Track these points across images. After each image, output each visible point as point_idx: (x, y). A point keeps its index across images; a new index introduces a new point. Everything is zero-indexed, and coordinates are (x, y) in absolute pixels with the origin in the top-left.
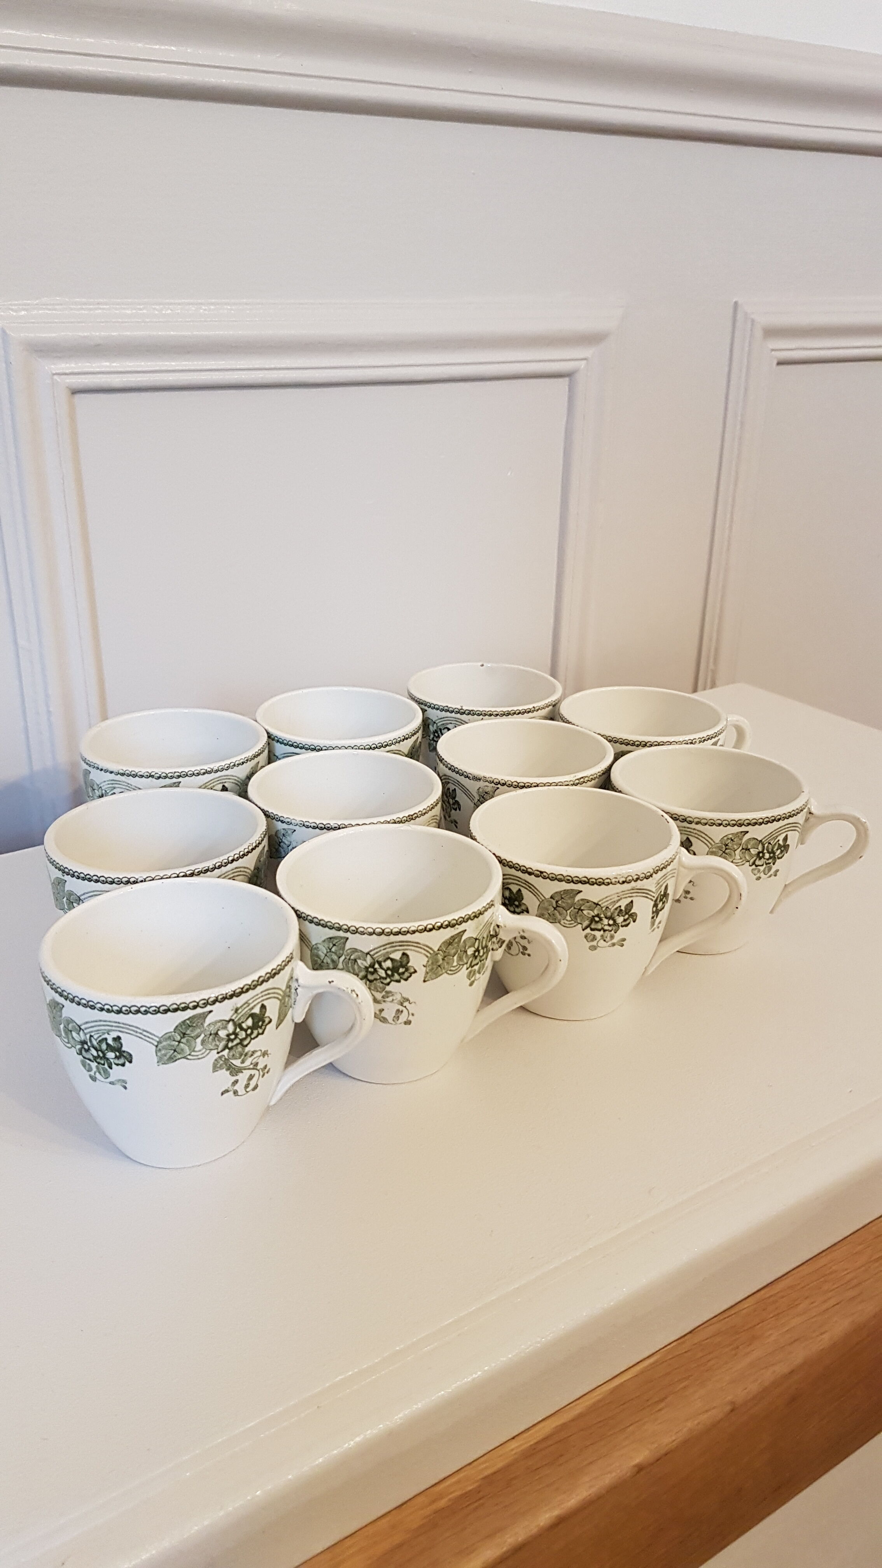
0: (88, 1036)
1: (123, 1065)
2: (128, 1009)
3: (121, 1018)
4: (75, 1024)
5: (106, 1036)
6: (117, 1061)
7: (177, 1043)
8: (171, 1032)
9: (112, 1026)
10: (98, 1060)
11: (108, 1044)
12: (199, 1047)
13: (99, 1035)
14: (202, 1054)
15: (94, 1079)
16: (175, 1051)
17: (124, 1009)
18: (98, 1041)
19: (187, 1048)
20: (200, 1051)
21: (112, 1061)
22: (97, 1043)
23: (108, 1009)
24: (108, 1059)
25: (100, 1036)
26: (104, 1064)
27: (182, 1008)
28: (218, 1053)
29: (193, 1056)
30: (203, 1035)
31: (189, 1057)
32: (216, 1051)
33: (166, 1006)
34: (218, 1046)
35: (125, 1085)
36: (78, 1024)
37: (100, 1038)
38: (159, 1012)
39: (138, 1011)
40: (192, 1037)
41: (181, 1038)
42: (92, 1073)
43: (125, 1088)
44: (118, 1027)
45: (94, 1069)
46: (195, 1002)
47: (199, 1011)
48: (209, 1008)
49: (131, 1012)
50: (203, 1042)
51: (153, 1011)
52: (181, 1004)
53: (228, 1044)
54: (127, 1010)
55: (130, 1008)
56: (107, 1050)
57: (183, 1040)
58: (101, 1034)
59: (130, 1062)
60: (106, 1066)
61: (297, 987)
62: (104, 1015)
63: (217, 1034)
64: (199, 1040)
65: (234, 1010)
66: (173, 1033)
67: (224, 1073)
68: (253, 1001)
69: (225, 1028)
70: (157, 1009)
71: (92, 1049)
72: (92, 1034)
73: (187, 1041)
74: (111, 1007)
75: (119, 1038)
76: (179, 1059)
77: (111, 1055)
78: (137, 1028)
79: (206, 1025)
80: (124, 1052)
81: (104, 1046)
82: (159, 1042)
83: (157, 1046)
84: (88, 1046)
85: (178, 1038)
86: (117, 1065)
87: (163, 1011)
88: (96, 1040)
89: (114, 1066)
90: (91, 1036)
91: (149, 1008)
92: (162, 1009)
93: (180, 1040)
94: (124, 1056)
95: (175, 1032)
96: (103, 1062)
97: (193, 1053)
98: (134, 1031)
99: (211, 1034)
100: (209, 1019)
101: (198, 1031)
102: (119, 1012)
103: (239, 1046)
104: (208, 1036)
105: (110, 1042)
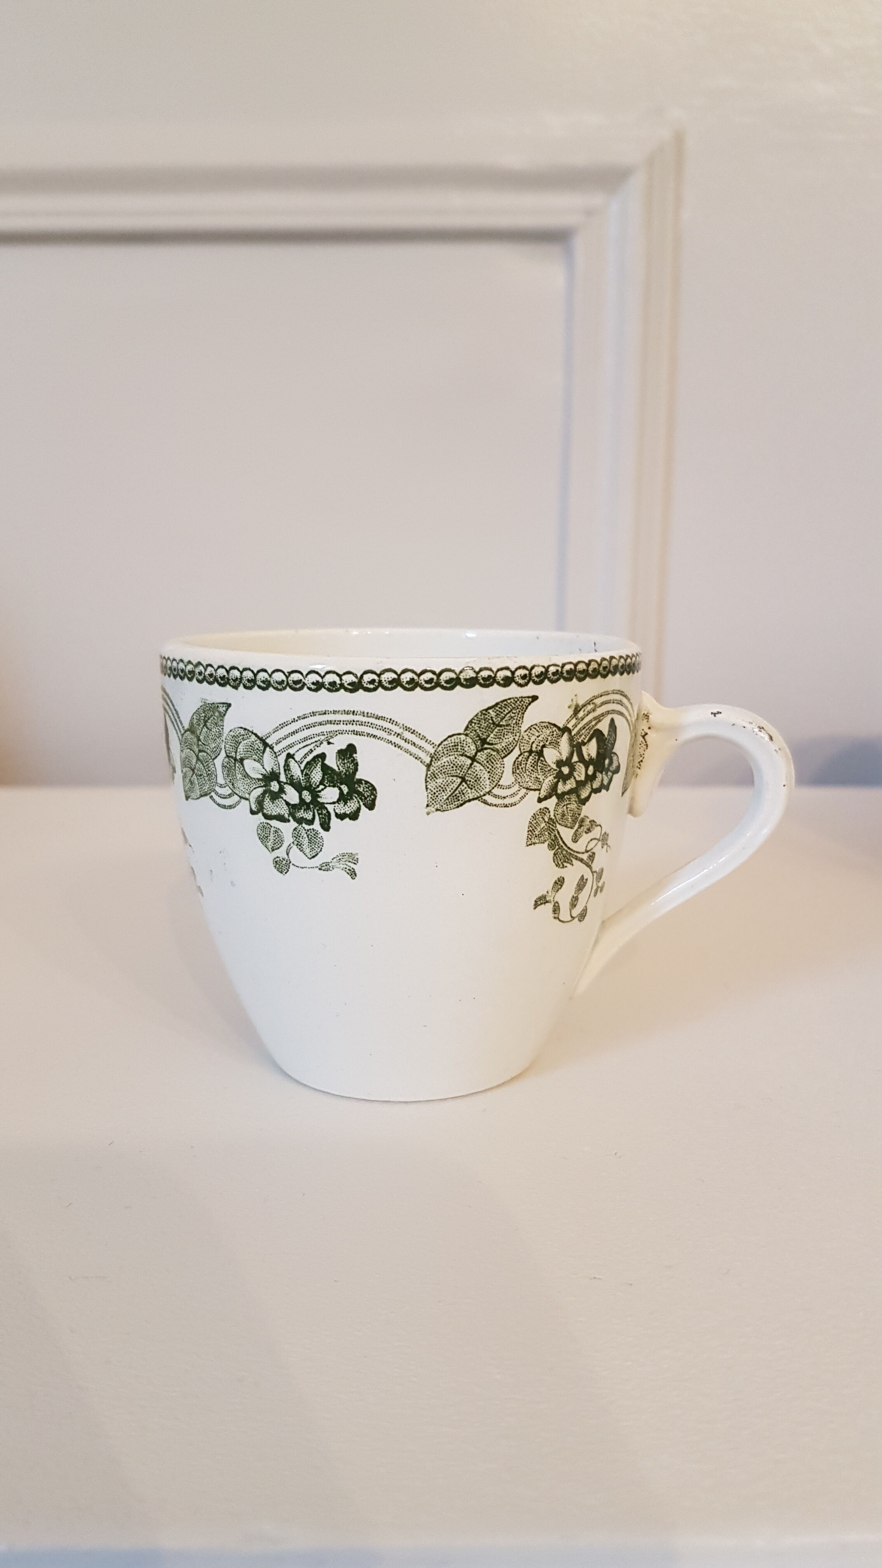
0: (282, 759)
1: (354, 816)
2: (375, 677)
3: (361, 700)
4: (253, 738)
5: (324, 748)
6: (341, 809)
7: (469, 762)
8: (459, 734)
9: (338, 722)
10: (301, 814)
11: (325, 769)
12: (508, 778)
13: (307, 749)
14: (512, 795)
15: (282, 866)
16: (463, 780)
17: (368, 678)
18: (303, 766)
19: (487, 775)
20: (509, 787)
21: (330, 808)
22: (302, 771)
23: (333, 684)
24: (322, 806)
25: (311, 751)
26: (311, 822)
27: (483, 679)
28: (540, 800)
29: (495, 796)
30: (516, 752)
31: (488, 798)
32: (534, 795)
33: (453, 671)
34: (541, 783)
35: (352, 865)
36: (260, 735)
37: (309, 758)
38: (438, 685)
39: (396, 683)
40: (497, 751)
41: (478, 751)
42: (281, 853)
43: (353, 874)
44: (352, 722)
45: (288, 839)
46: (507, 668)
47: (514, 691)
48: (531, 689)
49: (380, 684)
50: (516, 766)
51: (426, 682)
52: (481, 670)
53: (556, 784)
54: (372, 682)
55: (379, 675)
56: (321, 783)
57: (481, 756)
58: (311, 747)
59: (371, 806)
60: (317, 825)
61: (647, 730)
62: (325, 700)
63: (540, 754)
64: (509, 761)
65: (573, 708)
66: (463, 737)
67: (543, 852)
68: (603, 704)
69: (556, 744)
70: (435, 677)
71: (288, 789)
72: (291, 751)
73: (489, 756)
74: (340, 676)
75: (351, 749)
76: (470, 801)
77: (329, 795)
78: (391, 721)
79: (524, 727)
80: (360, 781)
81: (317, 775)
82: (434, 757)
83: (429, 766)
84: (279, 782)
85: (471, 750)
86: (341, 817)
87: (447, 682)
88: (299, 763)
89: (334, 821)
90: (290, 756)
91: (419, 675)
92: (445, 676)
93: (476, 754)
94: (359, 793)
95: (467, 735)
96: (309, 816)
97: (496, 791)
98: (384, 729)
99: (531, 752)
100: (532, 716)
101: (510, 738)
102: (355, 687)
103: (574, 797)
104: (526, 754)
105: (332, 761)
